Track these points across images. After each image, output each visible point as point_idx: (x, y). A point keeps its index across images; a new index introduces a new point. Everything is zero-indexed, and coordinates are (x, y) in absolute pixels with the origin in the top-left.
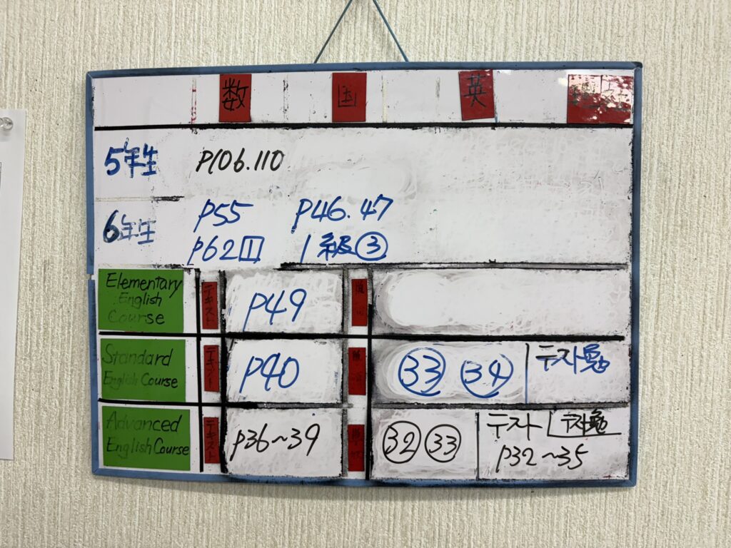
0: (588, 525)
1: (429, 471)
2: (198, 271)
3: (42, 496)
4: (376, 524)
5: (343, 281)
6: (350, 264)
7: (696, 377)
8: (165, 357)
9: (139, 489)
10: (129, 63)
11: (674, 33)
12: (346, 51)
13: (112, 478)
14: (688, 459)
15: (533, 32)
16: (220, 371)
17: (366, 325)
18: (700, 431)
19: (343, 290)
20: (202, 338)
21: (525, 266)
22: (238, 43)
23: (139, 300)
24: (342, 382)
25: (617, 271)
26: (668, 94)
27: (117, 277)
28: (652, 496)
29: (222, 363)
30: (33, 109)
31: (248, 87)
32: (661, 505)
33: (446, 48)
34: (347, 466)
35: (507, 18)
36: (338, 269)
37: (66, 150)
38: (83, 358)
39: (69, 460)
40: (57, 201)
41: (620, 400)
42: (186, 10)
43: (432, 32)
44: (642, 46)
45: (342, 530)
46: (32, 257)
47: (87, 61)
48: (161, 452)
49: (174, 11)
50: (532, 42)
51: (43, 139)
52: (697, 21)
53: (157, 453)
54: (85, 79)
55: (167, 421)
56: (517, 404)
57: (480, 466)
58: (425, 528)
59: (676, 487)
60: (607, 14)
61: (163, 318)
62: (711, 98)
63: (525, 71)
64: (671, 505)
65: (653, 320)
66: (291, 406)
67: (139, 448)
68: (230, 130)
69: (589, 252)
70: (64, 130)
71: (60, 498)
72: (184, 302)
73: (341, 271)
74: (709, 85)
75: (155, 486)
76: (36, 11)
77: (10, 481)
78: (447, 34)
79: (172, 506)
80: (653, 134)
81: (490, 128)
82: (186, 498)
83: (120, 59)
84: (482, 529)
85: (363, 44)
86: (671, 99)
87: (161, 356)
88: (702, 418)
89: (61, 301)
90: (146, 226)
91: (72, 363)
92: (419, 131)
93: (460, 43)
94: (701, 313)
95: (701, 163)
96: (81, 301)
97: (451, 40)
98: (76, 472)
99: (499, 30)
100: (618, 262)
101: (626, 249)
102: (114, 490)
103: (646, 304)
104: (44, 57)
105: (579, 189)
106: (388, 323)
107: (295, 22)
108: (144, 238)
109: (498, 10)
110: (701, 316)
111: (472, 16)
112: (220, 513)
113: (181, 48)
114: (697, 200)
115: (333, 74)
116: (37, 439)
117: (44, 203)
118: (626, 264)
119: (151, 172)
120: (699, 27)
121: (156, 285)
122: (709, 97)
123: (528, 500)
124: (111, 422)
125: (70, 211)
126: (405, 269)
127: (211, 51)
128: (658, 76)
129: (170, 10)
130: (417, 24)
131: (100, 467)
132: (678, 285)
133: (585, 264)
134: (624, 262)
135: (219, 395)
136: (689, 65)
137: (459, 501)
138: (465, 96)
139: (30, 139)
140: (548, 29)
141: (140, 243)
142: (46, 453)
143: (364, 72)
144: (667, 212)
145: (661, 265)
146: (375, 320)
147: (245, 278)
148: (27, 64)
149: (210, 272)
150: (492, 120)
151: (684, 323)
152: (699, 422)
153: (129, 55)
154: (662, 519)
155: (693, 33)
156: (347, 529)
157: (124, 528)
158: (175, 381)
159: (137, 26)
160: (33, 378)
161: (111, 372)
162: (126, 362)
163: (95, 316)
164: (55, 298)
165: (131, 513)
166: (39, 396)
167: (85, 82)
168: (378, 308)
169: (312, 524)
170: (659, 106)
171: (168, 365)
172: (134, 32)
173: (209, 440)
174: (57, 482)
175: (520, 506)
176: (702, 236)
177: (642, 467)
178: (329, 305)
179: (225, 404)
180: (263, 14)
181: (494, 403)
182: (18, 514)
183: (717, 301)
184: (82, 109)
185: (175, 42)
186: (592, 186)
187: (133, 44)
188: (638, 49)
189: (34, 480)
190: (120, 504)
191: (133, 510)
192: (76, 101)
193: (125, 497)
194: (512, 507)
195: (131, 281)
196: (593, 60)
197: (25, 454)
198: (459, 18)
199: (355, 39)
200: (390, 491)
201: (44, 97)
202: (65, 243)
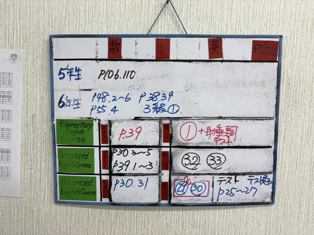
0: (255, 219)
1: (194, 200)
2: (99, 120)
3: (33, 212)
4: (172, 221)
5: (160, 124)
6: (162, 117)
7: (298, 162)
8: (85, 155)
9: (74, 208)
10: (68, 31)
11: (294, 24)
12: (160, 28)
13: (63, 204)
14: (294, 194)
15: (238, 22)
16: (109, 161)
17: (169, 142)
18: (299, 183)
19: (160, 128)
20: (101, 148)
21: (234, 118)
22: (115, 24)
23: (74, 132)
24: (159, 165)
25: (269, 121)
26: (291, 49)
27: (64, 122)
28: (280, 208)
29: (110, 157)
30: (26, 50)
31: (120, 44)
32: (283, 212)
33: (202, 28)
34: (161, 198)
35: (227, 16)
36: (158, 119)
37: (41, 68)
38: (50, 156)
39: (44, 197)
40: (38, 90)
41: (269, 171)
42: (92, 9)
43: (197, 21)
44: (281, 29)
45: (158, 223)
46: (27, 114)
47: (50, 30)
48: (84, 194)
49: (87, 9)
50: (237, 26)
51: (31, 63)
52: (304, 19)
53: (83, 194)
54: (49, 37)
55: (86, 181)
56: (229, 173)
57: (214, 197)
58: (191, 222)
59: (289, 205)
60: (268, 15)
61: (84, 139)
62: (308, 51)
63: (234, 39)
64: (287, 211)
65: (283, 140)
66: (138, 174)
67: (75, 192)
68: (112, 61)
69: (259, 113)
70: (40, 59)
71: (41, 213)
72: (94, 133)
73: (159, 120)
74: (308, 46)
75: (81, 207)
76: (26, 7)
77: (19, 206)
78: (203, 22)
79: (88, 215)
80: (285, 65)
81: (220, 62)
82: (94, 212)
83: (64, 29)
84: (213, 222)
85: (168, 25)
86: (293, 51)
87: (84, 155)
88: (300, 178)
89: (40, 132)
90: (77, 101)
91: (45, 157)
92: (191, 63)
93: (208, 26)
94: (301, 137)
95: (303, 77)
96: (49, 132)
97: (205, 24)
98: (47, 202)
99: (224, 21)
100: (270, 117)
101: (274, 111)
102: (64, 209)
103: (280, 133)
104: (30, 27)
105: (255, 87)
106: (178, 141)
107: (139, 15)
108: (76, 106)
109: (224, 12)
110: (301, 138)
111: (213, 15)
112: (108, 218)
113: (91, 25)
114: (301, 92)
115: (156, 39)
116: (31, 189)
117: (32, 90)
118: (273, 118)
119: (79, 79)
120: (305, 22)
121: (81, 126)
122: (307, 50)
123: (232, 210)
124: (63, 182)
125: (43, 94)
126: (185, 119)
127: (103, 27)
128: (288, 42)
129: (86, 9)
130: (190, 18)
131: (58, 200)
132: (293, 126)
133: (257, 118)
134: (273, 117)
135: (109, 171)
136: (300, 37)
137: (205, 211)
138: (210, 49)
139: (25, 63)
140: (244, 21)
141: (74, 108)
142: (34, 194)
143: (169, 38)
144: (289, 97)
145: (286, 118)
146: (173, 140)
147: (119, 123)
148: (23, 30)
149: (104, 121)
150: (221, 59)
151: (294, 141)
152: (299, 179)
153: (68, 28)
154: (284, 217)
155: (302, 24)
156: (160, 223)
157: (68, 224)
158: (90, 165)
159: (71, 15)
160: (28, 164)
161: (62, 161)
162: (69, 157)
163: (55, 138)
164: (37, 130)
165: (71, 218)
166: (31, 171)
167: (49, 39)
168: (174, 135)
169: (146, 221)
170: (287, 54)
171: (87, 158)
172: (70, 18)
173: (105, 189)
174: (39, 206)
175: (228, 213)
176: (303, 106)
177: (276, 197)
178: (154, 134)
179: (111, 174)
180: (126, 11)
181: (220, 173)
182: (23, 220)
183: (307, 132)
184: (48, 51)
185: (88, 23)
186: (261, 86)
187: (70, 23)
188: (280, 30)
189: (29, 205)
190: (67, 214)
191: (72, 217)
192: (45, 47)
193: (69, 212)
194: (226, 213)
195: (71, 124)
196: (262, 34)
197: (25, 195)
198: (208, 15)
199: (164, 23)
200: (177, 208)
201: (31, 45)
202: (41, 107)
